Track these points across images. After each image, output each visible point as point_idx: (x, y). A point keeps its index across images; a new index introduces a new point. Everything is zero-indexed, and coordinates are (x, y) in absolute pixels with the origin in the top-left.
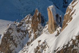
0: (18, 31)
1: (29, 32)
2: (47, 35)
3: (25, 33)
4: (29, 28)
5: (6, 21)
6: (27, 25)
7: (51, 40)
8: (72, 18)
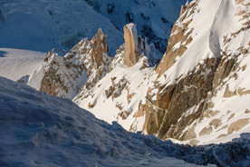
0: (68, 66)
1: (87, 67)
2: (124, 69)
3: (80, 70)
4: (86, 61)
5: (31, 52)
6: (82, 56)
7: (133, 75)
8: (191, 39)
